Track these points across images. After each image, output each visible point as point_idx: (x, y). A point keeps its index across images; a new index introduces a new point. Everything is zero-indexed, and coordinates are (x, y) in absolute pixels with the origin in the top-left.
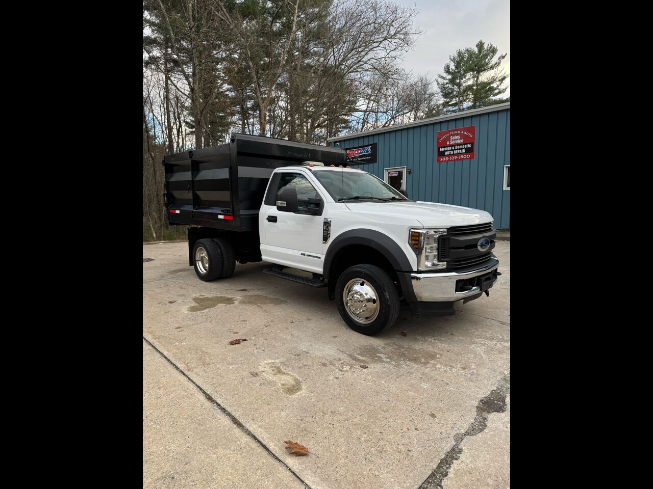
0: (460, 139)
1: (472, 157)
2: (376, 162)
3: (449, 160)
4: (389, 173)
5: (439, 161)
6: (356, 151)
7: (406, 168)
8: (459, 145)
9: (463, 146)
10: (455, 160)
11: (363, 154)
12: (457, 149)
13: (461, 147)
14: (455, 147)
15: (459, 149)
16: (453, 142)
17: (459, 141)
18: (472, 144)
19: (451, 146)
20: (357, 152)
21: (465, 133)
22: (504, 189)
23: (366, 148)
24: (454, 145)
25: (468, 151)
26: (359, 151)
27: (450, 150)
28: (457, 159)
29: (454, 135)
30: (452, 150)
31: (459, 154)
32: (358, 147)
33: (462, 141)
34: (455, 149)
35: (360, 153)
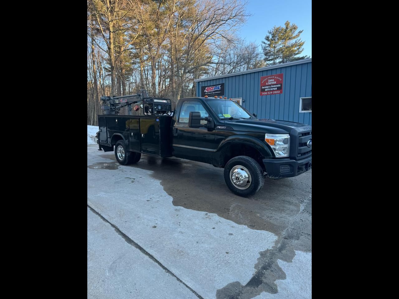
0: (274, 81)
1: (281, 92)
2: (224, 95)
3: (267, 94)
5: (261, 95)
7: (241, 99)
8: (273, 85)
9: (276, 86)
10: (271, 94)
11: (216, 90)
15: (274, 88)
16: (270, 83)
17: (273, 83)
18: (281, 84)
19: (269, 85)
20: (212, 89)
21: (277, 78)
22: (300, 112)
23: (217, 86)
25: (279, 89)
26: (214, 88)
27: (268, 88)
28: (272, 94)
29: (270, 79)
30: (269, 88)
31: (274, 90)
32: (213, 86)
33: (275, 82)
34: (271, 88)
35: (214, 89)
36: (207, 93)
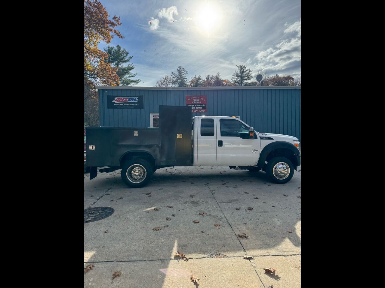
1: (206, 112)
2: (143, 108)
3: (193, 112)
4: (153, 116)
6: (124, 98)
8: (198, 104)
9: (201, 105)
10: (197, 112)
11: (131, 101)
12: (198, 107)
13: (200, 105)
14: (196, 105)
15: (199, 107)
17: (198, 102)
18: (206, 105)
19: (195, 104)
20: (125, 100)
21: (201, 98)
23: (133, 98)
24: (196, 104)
25: (204, 108)
26: (128, 99)
27: (193, 107)
29: (195, 99)
30: (195, 107)
31: (199, 109)
32: (125, 97)
33: (200, 102)
34: (196, 106)
35: (128, 101)
36: (116, 103)
